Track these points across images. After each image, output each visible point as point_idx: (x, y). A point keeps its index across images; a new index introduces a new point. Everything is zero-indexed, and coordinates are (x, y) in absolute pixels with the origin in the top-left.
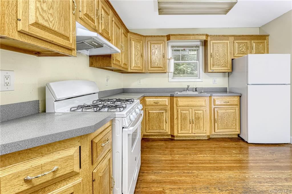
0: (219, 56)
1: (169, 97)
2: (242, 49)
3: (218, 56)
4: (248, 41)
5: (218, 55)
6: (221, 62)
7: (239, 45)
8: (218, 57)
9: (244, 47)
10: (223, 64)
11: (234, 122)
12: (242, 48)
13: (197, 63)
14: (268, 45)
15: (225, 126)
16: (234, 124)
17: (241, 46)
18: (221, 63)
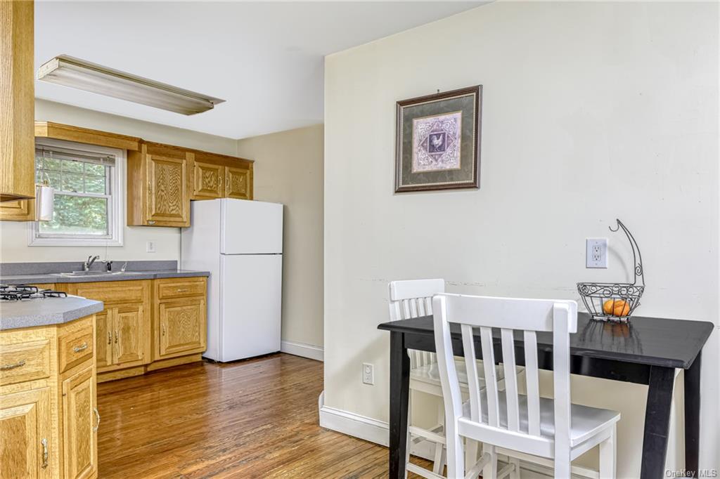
0: (165, 192)
1: (53, 285)
2: (209, 182)
3: (163, 191)
4: (220, 167)
5: (163, 189)
6: (170, 204)
7: (204, 174)
8: (163, 193)
9: (213, 179)
10: (173, 210)
11: (197, 329)
12: (209, 179)
13: (107, 199)
14: (252, 179)
15: (180, 339)
16: (197, 334)
17: (207, 175)
18: (170, 207)
